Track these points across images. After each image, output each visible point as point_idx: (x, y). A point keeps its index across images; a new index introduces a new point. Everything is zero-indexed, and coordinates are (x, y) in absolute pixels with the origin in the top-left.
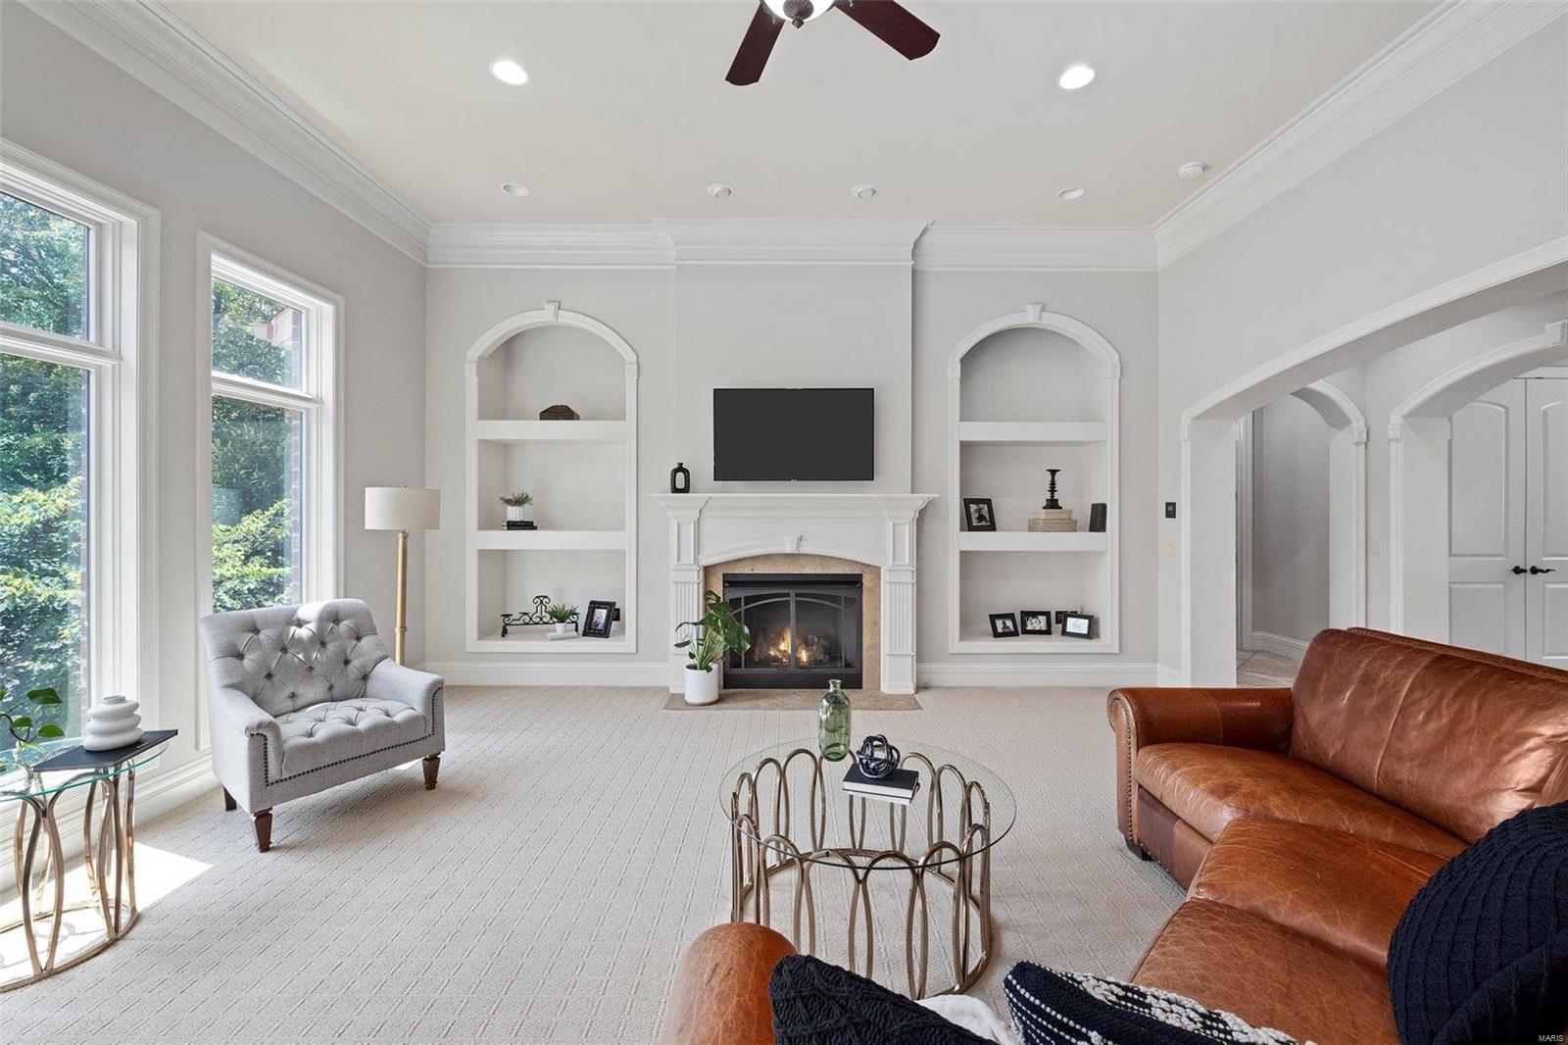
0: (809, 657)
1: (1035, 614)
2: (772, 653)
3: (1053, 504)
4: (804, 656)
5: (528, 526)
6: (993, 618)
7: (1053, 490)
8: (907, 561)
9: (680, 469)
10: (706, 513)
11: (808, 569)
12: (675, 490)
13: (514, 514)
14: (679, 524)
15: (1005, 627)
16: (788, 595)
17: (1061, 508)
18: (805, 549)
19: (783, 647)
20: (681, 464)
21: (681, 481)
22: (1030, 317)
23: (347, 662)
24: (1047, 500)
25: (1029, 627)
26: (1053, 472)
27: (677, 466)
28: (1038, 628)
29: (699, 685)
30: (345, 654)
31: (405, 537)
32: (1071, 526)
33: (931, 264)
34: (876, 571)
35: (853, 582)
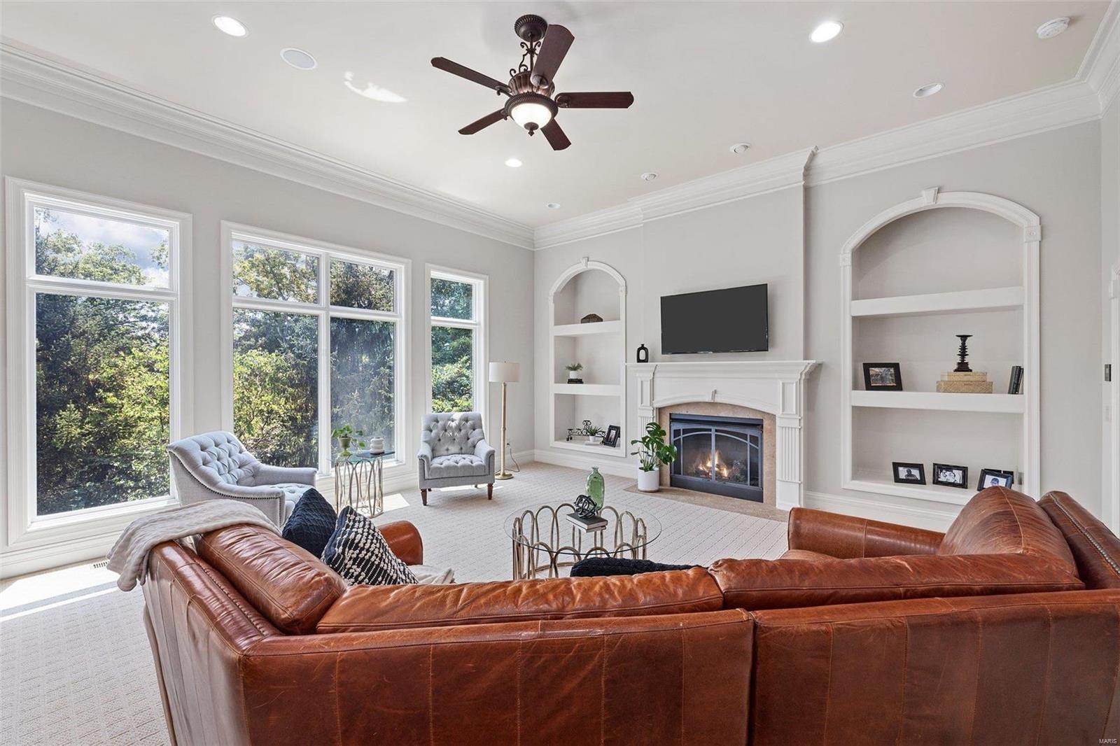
0: (729, 474)
1: (949, 468)
2: (701, 468)
3: (963, 367)
4: (725, 473)
5: (579, 381)
6: (896, 466)
7: (963, 352)
8: (795, 412)
9: (643, 347)
10: (657, 375)
11: (724, 413)
12: (639, 361)
13: (573, 375)
14: (642, 382)
15: (909, 474)
16: (710, 430)
17: (971, 371)
18: (718, 400)
19: (709, 464)
20: (643, 345)
21: (643, 354)
22: (925, 201)
23: (468, 439)
24: (959, 363)
25: (942, 478)
26: (964, 338)
27: (640, 346)
28: (952, 481)
29: (646, 481)
30: (467, 434)
31: (505, 386)
32: (985, 387)
33: (822, 180)
34: (773, 417)
35: (757, 425)
